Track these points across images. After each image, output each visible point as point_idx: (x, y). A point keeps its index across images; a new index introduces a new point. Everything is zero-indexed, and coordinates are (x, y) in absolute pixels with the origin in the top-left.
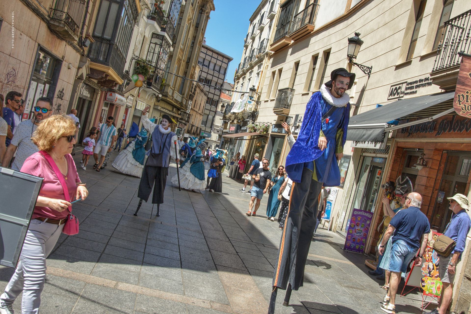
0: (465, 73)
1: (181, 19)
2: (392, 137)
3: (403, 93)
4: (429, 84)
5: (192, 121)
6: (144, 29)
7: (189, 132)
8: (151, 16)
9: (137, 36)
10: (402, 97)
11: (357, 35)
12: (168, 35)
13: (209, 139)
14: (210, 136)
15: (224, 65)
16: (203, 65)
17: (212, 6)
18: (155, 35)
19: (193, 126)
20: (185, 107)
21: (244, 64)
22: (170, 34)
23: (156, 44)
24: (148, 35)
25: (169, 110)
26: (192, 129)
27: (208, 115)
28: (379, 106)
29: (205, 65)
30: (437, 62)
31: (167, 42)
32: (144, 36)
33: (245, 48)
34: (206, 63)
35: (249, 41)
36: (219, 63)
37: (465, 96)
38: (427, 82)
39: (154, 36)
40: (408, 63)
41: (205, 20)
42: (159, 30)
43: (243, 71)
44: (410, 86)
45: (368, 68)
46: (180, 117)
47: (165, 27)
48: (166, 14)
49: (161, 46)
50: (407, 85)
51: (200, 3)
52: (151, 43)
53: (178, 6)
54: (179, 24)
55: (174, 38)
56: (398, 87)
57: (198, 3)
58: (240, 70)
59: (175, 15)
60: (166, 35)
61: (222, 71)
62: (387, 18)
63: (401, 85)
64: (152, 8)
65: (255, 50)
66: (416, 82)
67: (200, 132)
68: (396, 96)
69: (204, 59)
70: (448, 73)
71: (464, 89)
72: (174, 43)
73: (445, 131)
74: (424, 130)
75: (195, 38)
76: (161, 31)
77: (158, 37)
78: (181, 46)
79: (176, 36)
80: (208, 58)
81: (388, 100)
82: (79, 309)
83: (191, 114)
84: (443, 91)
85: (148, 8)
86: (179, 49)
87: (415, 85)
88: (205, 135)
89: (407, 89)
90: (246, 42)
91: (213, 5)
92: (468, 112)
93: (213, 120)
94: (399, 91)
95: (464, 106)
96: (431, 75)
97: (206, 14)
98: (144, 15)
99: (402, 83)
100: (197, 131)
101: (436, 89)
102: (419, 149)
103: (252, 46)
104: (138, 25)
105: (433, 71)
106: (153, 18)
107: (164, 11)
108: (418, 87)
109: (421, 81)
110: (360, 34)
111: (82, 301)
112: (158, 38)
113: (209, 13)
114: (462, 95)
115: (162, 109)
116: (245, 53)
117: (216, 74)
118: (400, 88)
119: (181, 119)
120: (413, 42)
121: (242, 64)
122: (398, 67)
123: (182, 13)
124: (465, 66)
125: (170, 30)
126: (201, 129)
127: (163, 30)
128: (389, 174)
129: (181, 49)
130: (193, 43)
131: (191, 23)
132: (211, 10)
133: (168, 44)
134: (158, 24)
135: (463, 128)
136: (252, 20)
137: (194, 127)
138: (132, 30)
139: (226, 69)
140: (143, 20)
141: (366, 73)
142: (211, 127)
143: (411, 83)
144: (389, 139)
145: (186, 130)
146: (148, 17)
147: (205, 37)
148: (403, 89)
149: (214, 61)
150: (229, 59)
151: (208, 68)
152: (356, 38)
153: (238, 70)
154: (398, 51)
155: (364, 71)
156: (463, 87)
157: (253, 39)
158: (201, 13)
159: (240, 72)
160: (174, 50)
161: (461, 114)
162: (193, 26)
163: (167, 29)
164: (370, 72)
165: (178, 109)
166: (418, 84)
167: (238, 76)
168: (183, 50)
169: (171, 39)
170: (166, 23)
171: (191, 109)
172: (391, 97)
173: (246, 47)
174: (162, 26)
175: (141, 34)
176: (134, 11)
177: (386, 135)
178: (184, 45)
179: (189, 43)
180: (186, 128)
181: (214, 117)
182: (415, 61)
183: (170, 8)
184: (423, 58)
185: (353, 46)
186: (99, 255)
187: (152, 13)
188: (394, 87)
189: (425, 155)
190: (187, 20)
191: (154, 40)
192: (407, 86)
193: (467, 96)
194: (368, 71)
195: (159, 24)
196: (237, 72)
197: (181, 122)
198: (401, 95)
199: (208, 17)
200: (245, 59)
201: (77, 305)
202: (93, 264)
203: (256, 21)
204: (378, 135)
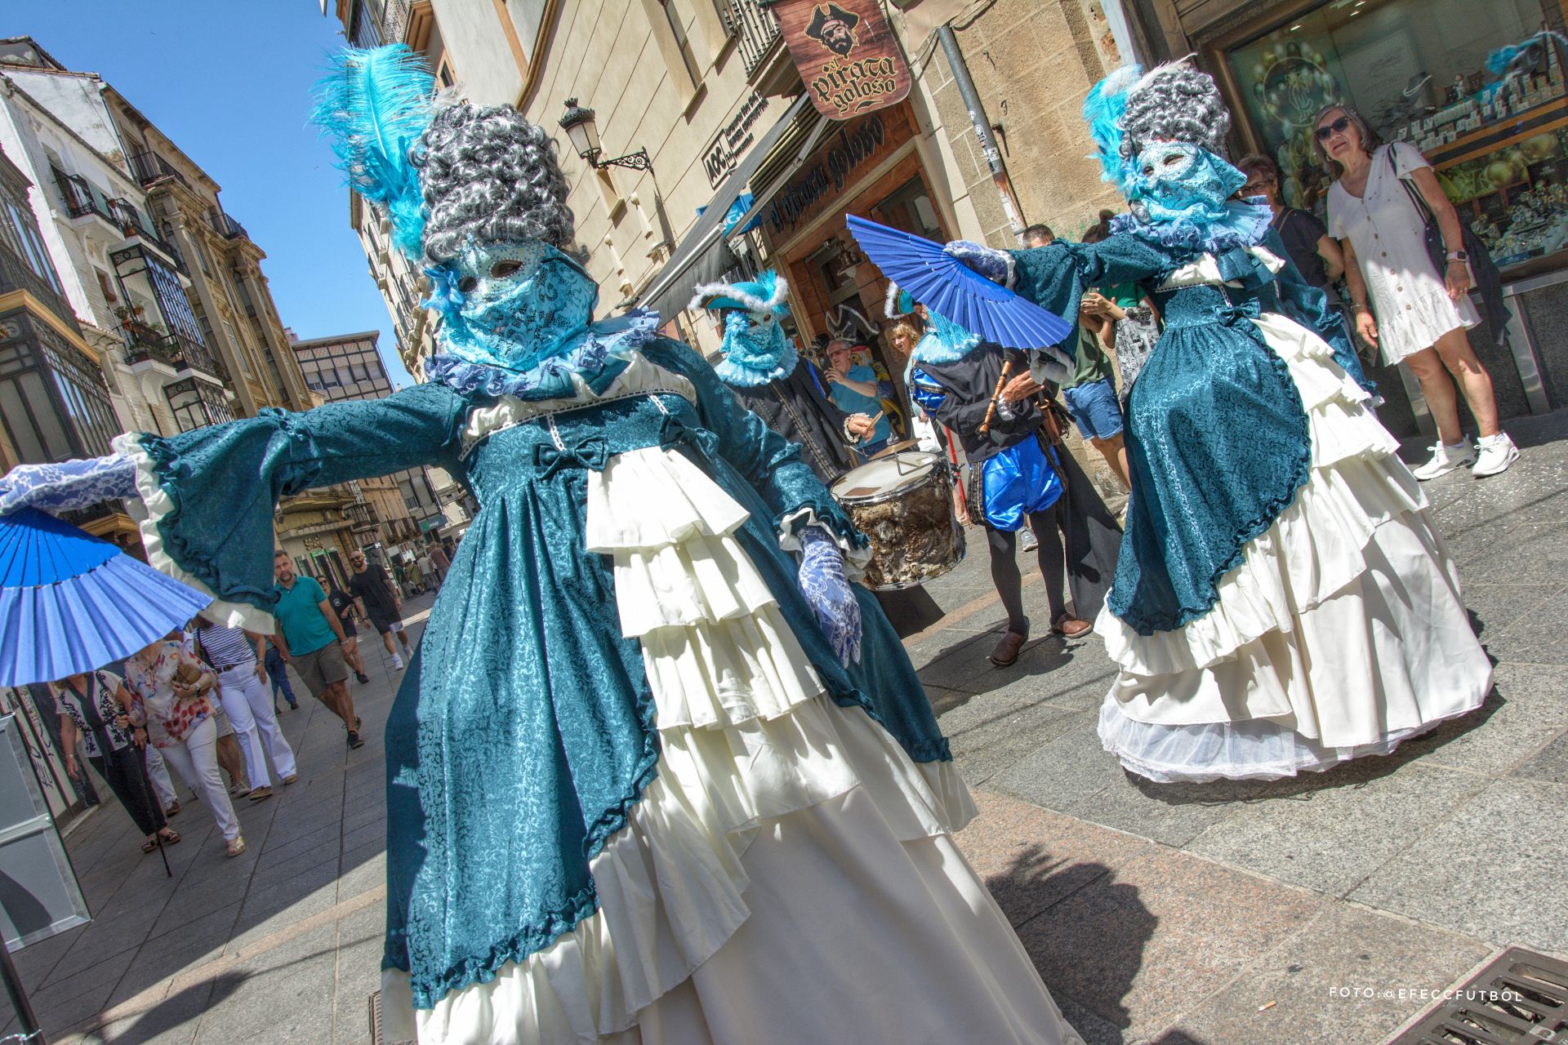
0: (796, 35)
1: (204, 320)
2: (770, 253)
3: (730, 156)
4: (763, 105)
5: (382, 514)
6: (137, 394)
7: (392, 541)
8: (133, 355)
9: (133, 415)
10: (735, 164)
11: (571, 104)
12: (200, 370)
13: (447, 526)
14: (443, 520)
15: (370, 358)
16: (326, 386)
17: (253, 251)
18: (171, 390)
19: (391, 523)
20: (346, 495)
21: (404, 324)
22: (202, 364)
23: (187, 406)
24: (155, 398)
25: (317, 524)
26: (394, 530)
27: (410, 481)
28: (702, 210)
29: (329, 385)
30: (744, 53)
31: (208, 386)
32: (150, 406)
33: (383, 291)
34: (329, 378)
35: (382, 269)
36: (356, 360)
37: (827, 78)
38: (756, 104)
39: (171, 392)
40: (701, 93)
41: (260, 290)
42: (172, 372)
43: (412, 339)
44: (733, 134)
45: (638, 155)
46: (350, 522)
47: (180, 358)
48: (162, 330)
49: (200, 401)
50: (728, 135)
51: (222, 261)
52: (174, 411)
53: (178, 296)
54: (209, 334)
55: (219, 369)
56: (714, 151)
57: (219, 263)
58: (405, 341)
59: (187, 320)
60: (195, 373)
61: (374, 372)
62: (608, 35)
63: (717, 145)
64: (123, 337)
65: (406, 280)
66: (739, 118)
67: (417, 525)
68: (723, 171)
69: (319, 373)
70: (775, 58)
71: (816, 66)
72: (228, 382)
73: (845, 171)
74: (811, 197)
75: (263, 340)
76: (178, 371)
77: (180, 389)
78: (246, 376)
79: (220, 361)
80: (326, 365)
81: (715, 188)
82: (349, 967)
83: (369, 499)
84: (794, 98)
85: (114, 342)
86: (247, 385)
87: (740, 125)
88: (432, 525)
89: (731, 144)
90: (375, 277)
91: (254, 247)
92: (852, 106)
93: (428, 485)
94: (722, 157)
95: (837, 99)
96: (751, 83)
97: (252, 277)
98: (115, 362)
99: (718, 139)
100: (407, 527)
101: (779, 105)
102: (829, 240)
103: (394, 276)
104: (117, 392)
105: (749, 74)
106: (141, 357)
107: (154, 326)
108: (747, 125)
109: (745, 109)
110: (576, 100)
111: (347, 952)
112: (183, 391)
113: (258, 269)
114: (821, 80)
115: (301, 532)
116: (391, 301)
117: (366, 386)
118: (719, 151)
119: (355, 526)
120: (684, 47)
121: (399, 327)
122: (689, 114)
123: (197, 306)
124: (789, 22)
125: (195, 357)
126: (414, 518)
127: (181, 366)
128: (811, 328)
129: (251, 382)
130: (268, 353)
131: (232, 314)
132: (257, 260)
133: (215, 389)
134: (160, 361)
135: (871, 144)
136: (357, 225)
137: (396, 525)
138: (111, 408)
139: (379, 364)
140: (122, 374)
141: (641, 166)
142: (434, 501)
143: (732, 128)
144: (766, 261)
145: (385, 540)
146: (128, 361)
147: (285, 327)
148: (726, 149)
149: (341, 362)
150: (372, 338)
151: (341, 385)
152: (574, 111)
153: (401, 343)
154: (669, 85)
155: (634, 167)
156: (813, 64)
157: (386, 260)
158: (242, 281)
159: (408, 345)
160: (236, 394)
161: (841, 116)
162: (241, 318)
163: (190, 360)
164: (647, 160)
165: (336, 509)
166: (745, 119)
167: (408, 357)
168: (256, 383)
169: (212, 375)
170: (175, 348)
171: (363, 490)
172: (716, 181)
173: (384, 285)
174: (173, 360)
175: (140, 406)
176: (84, 364)
177: (755, 257)
178: (251, 368)
179: (260, 358)
180: (380, 535)
181: (424, 476)
182: (711, 80)
183: (164, 312)
184: (720, 64)
185: (577, 131)
186: (336, 862)
187: (132, 348)
188: (709, 157)
189: (843, 242)
190: (219, 313)
191: (178, 401)
192: (730, 138)
193: (830, 76)
194: (642, 161)
195: (163, 359)
196: (402, 350)
197: (361, 533)
198: (731, 163)
199: (262, 280)
200: (398, 310)
201: (341, 964)
202: (333, 884)
203: (367, 219)
204: (721, 256)
